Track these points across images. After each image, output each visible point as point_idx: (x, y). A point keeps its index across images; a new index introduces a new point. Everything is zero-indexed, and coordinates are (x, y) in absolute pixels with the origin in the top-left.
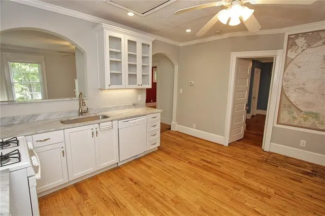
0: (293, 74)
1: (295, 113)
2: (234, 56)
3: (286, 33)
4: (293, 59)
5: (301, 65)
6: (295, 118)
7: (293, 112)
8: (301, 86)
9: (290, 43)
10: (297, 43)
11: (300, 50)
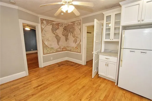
0: (45, 34)
1: (48, 49)
2: (21, 22)
3: (40, 17)
4: (43, 29)
5: (46, 31)
6: (48, 51)
7: (47, 49)
8: (48, 39)
9: (42, 22)
10: (44, 22)
11: (45, 25)
